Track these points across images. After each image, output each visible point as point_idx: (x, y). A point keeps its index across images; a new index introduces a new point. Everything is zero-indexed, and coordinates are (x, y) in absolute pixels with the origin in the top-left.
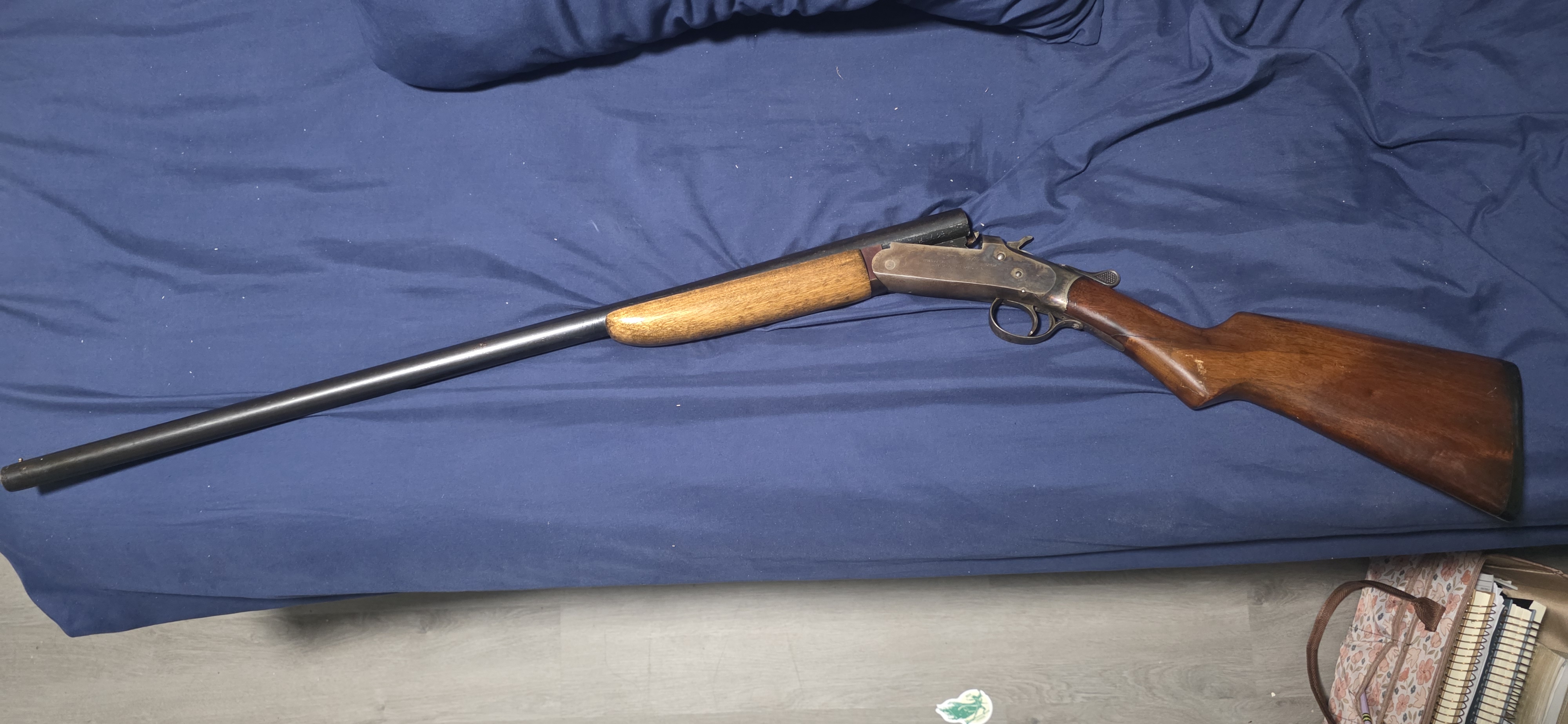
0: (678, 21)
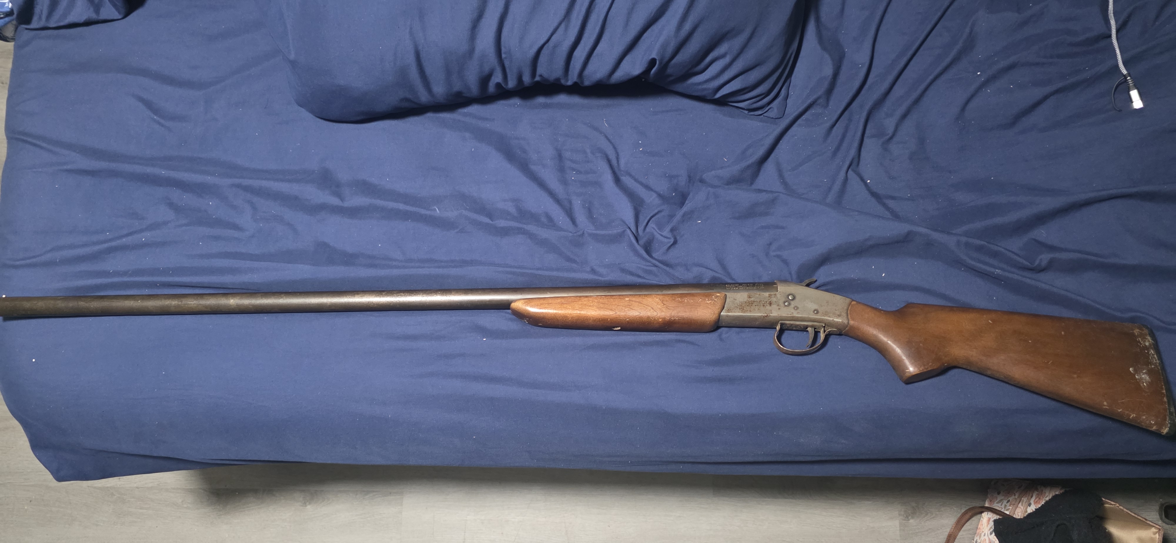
0: (498, 85)
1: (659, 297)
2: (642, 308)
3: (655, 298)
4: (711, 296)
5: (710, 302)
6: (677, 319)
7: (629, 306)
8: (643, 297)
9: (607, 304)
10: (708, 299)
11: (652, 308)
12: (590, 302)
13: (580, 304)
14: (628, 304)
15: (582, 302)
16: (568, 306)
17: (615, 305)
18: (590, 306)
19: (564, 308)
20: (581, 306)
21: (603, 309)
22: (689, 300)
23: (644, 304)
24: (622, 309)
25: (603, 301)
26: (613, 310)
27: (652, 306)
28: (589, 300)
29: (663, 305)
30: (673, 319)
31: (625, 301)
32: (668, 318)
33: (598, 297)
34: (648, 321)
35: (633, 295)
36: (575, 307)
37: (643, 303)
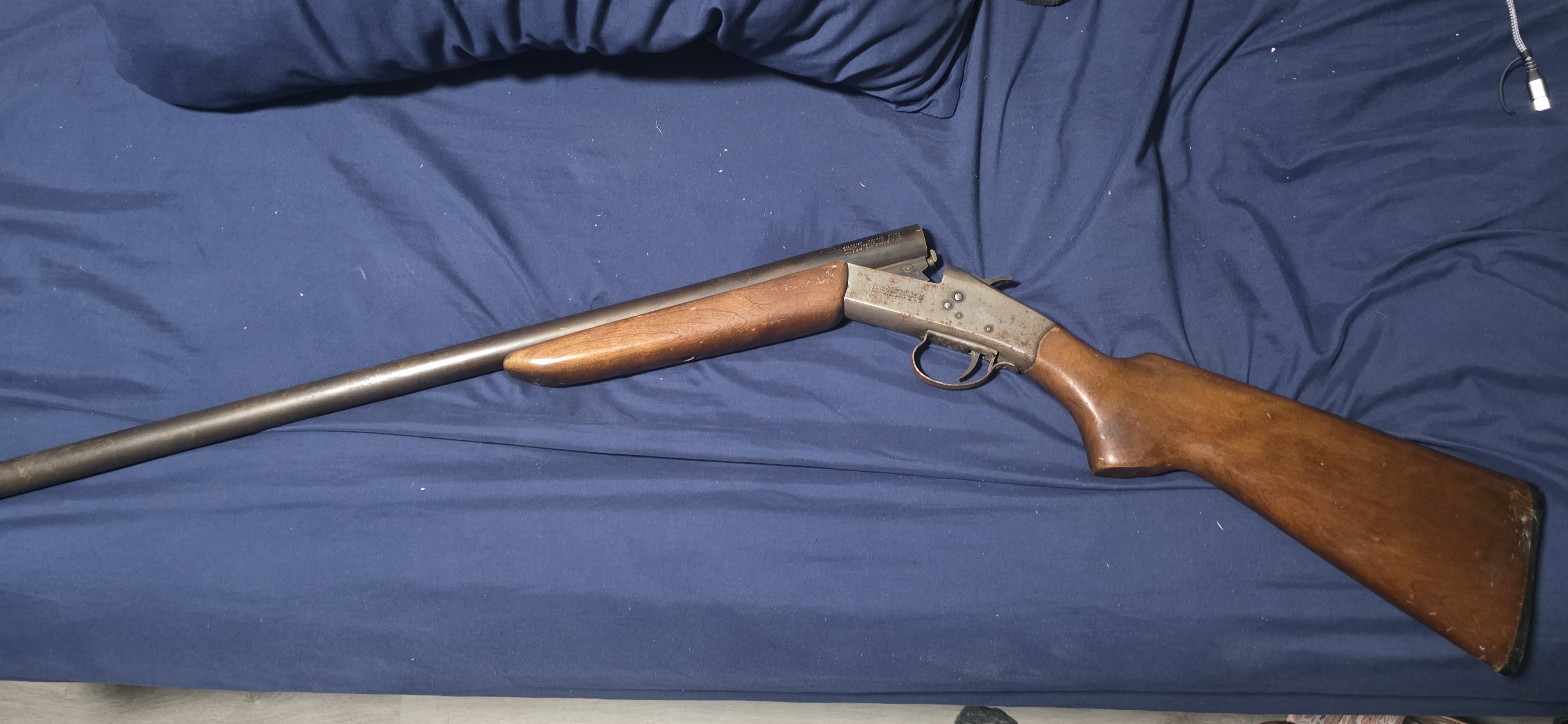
1: (743, 293)
2: (719, 318)
3: (737, 297)
4: (823, 272)
5: (824, 282)
6: (779, 321)
7: (698, 320)
8: (718, 299)
9: (663, 325)
10: (820, 278)
11: (736, 314)
12: (634, 327)
13: (618, 335)
14: (697, 316)
15: (621, 332)
16: (600, 344)
17: (676, 323)
18: (635, 335)
19: (593, 348)
20: (620, 338)
21: (658, 335)
22: (790, 287)
23: (721, 311)
24: (688, 327)
25: (654, 321)
26: (674, 333)
27: (735, 311)
28: (631, 326)
29: (752, 306)
30: (772, 323)
31: (691, 312)
32: (765, 324)
33: (645, 316)
34: (734, 337)
35: (700, 300)
36: (611, 342)
37: (720, 309)
